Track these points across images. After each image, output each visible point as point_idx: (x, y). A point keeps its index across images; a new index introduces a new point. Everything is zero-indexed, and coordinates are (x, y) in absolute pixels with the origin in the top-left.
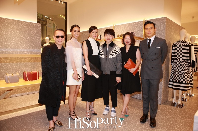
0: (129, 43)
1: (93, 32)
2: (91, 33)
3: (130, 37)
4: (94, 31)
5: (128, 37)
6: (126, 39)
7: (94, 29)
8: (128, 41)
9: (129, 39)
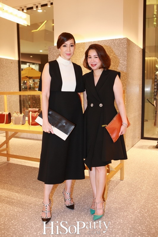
0: (96, 65)
1: (65, 46)
2: (62, 47)
3: (97, 54)
4: (66, 43)
5: (93, 53)
6: (90, 58)
7: (67, 40)
8: (95, 62)
9: (96, 57)
